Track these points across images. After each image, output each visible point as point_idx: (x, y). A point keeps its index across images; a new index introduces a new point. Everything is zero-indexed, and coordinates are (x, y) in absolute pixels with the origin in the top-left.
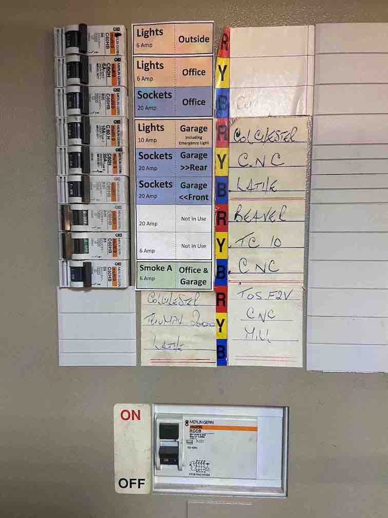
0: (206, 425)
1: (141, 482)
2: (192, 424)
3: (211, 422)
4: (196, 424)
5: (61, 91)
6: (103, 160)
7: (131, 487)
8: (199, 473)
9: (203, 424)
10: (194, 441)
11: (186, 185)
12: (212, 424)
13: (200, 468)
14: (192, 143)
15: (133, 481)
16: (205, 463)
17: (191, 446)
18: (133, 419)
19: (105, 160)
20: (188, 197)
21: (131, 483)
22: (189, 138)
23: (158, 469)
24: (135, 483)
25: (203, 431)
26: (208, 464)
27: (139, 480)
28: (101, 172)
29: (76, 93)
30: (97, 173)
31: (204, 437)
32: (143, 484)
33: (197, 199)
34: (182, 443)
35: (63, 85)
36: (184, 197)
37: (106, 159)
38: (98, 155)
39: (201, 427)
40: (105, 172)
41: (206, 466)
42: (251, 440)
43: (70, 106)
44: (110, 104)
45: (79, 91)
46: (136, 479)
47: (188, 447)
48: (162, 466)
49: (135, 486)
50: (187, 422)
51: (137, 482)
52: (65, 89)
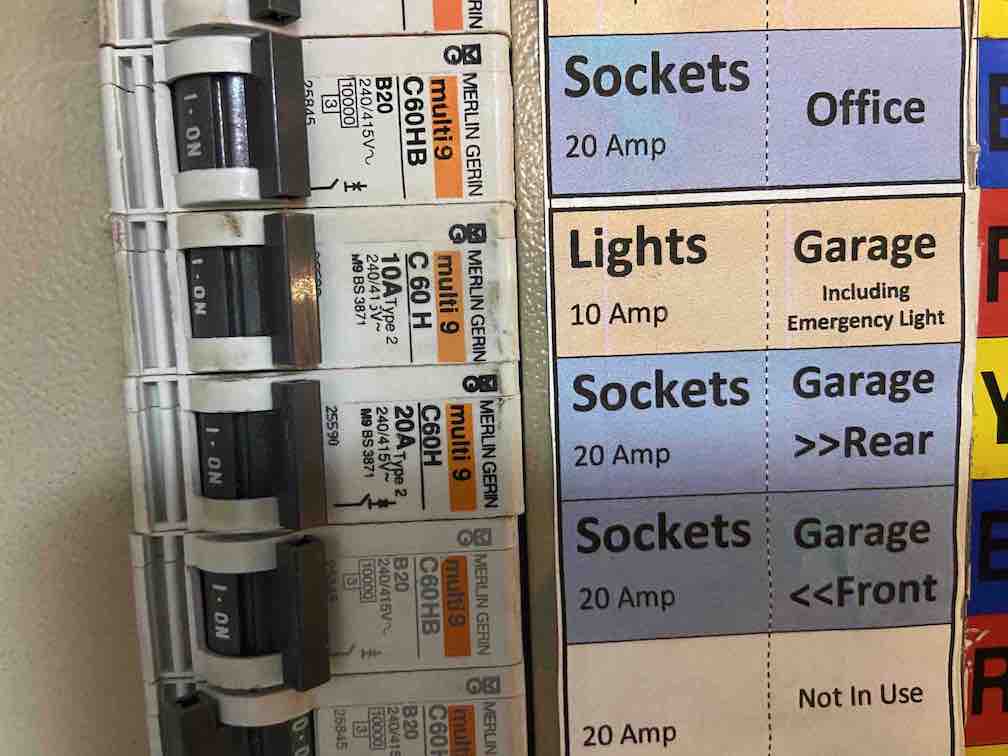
5: (139, 65)
6: (394, 441)
11: (825, 534)
14: (854, 321)
19: (406, 441)
20: (832, 594)
22: (840, 295)
28: (384, 504)
29: (224, 77)
30: (364, 512)
33: (878, 599)
35: (149, 33)
36: (817, 595)
37: (414, 434)
38: (366, 413)
40: (407, 507)
43: (194, 150)
44: (427, 136)
45: (246, 68)
52: (158, 52)
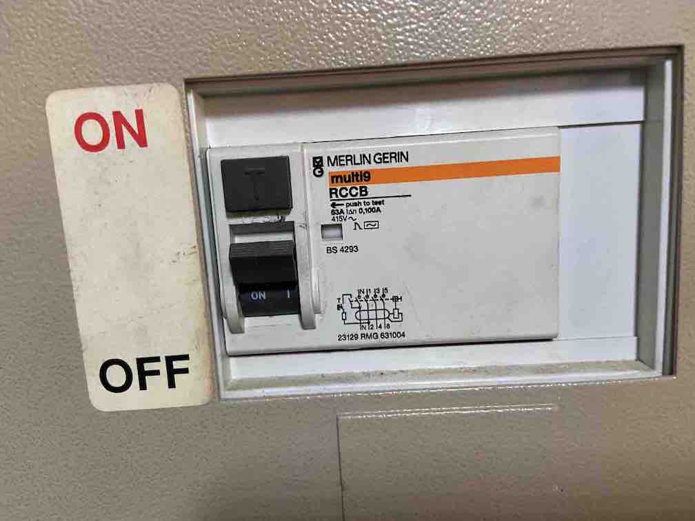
0: (383, 166)
1: (177, 365)
2: (337, 169)
3: (400, 156)
4: (350, 168)
7: (143, 386)
8: (369, 332)
9: (373, 166)
10: (347, 225)
12: (404, 164)
13: (372, 315)
15: (148, 367)
16: (388, 296)
17: (339, 244)
18: (121, 145)
21: (143, 374)
23: (236, 329)
24: (157, 373)
25: (374, 190)
26: (395, 299)
27: (170, 360)
31: (379, 210)
32: (185, 371)
34: (306, 226)
39: (366, 176)
41: (390, 305)
42: (538, 202)
46: (157, 359)
47: (329, 250)
48: (248, 322)
49: (157, 383)
50: (318, 163)
51: (161, 366)
